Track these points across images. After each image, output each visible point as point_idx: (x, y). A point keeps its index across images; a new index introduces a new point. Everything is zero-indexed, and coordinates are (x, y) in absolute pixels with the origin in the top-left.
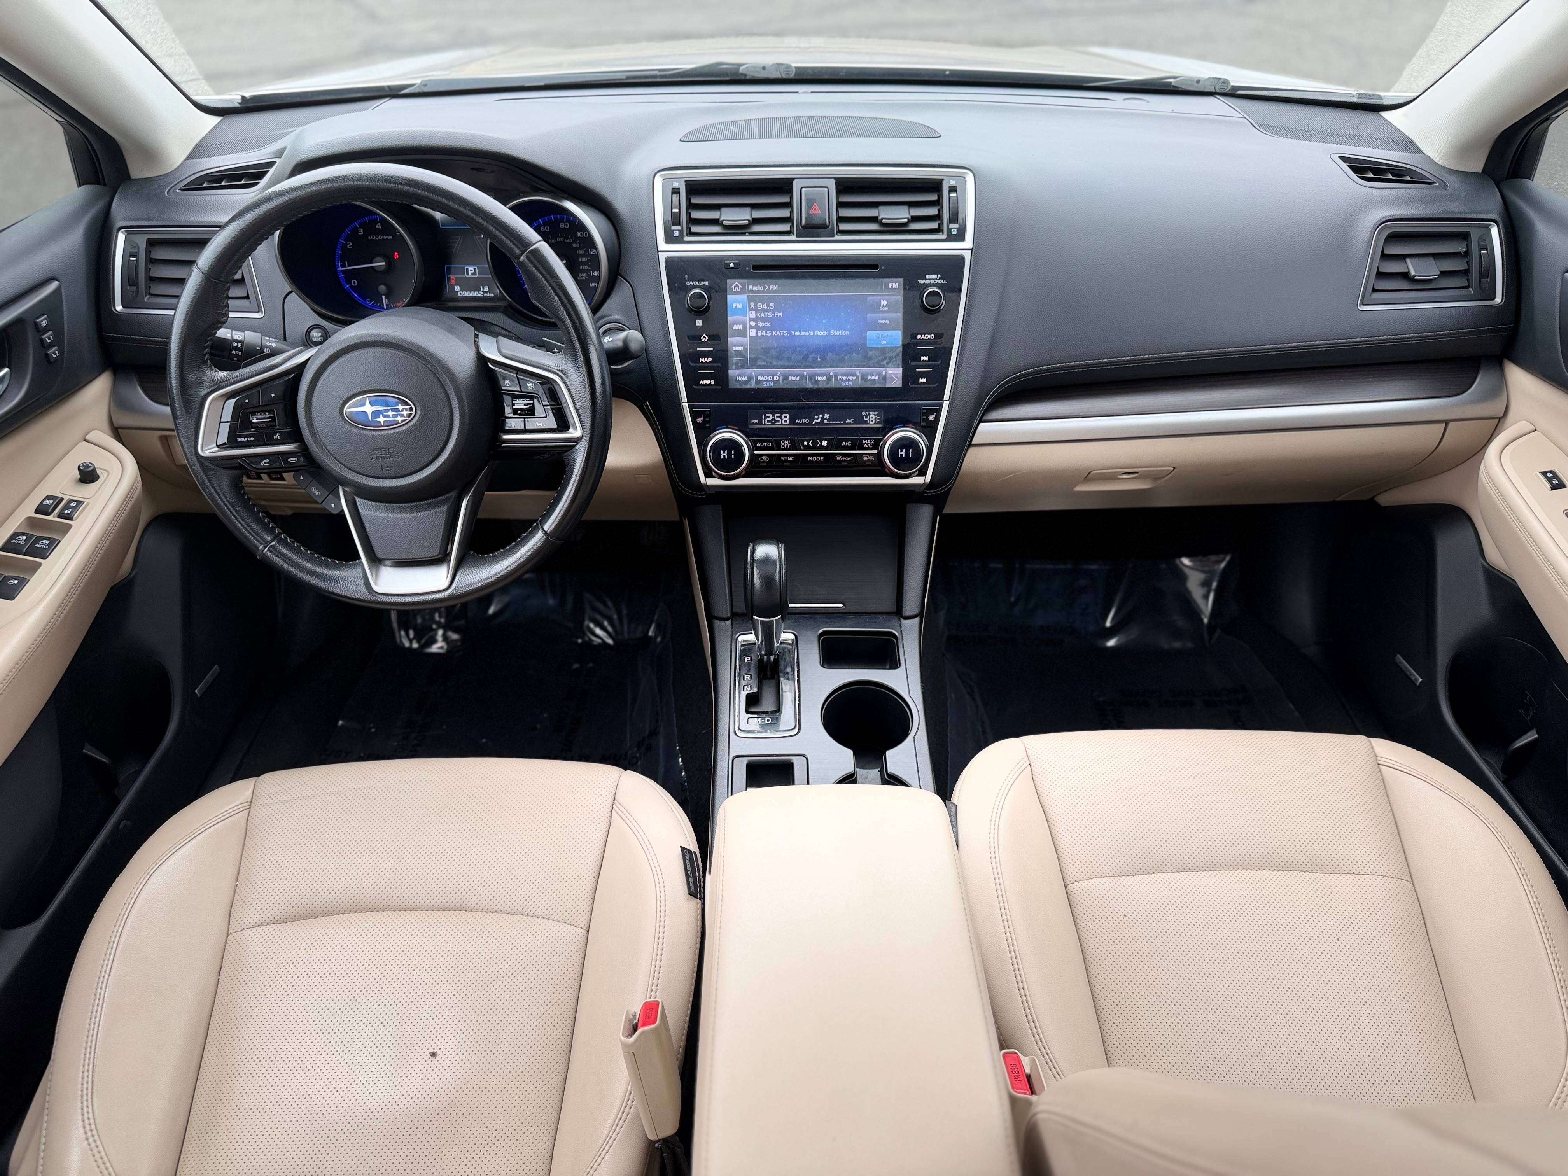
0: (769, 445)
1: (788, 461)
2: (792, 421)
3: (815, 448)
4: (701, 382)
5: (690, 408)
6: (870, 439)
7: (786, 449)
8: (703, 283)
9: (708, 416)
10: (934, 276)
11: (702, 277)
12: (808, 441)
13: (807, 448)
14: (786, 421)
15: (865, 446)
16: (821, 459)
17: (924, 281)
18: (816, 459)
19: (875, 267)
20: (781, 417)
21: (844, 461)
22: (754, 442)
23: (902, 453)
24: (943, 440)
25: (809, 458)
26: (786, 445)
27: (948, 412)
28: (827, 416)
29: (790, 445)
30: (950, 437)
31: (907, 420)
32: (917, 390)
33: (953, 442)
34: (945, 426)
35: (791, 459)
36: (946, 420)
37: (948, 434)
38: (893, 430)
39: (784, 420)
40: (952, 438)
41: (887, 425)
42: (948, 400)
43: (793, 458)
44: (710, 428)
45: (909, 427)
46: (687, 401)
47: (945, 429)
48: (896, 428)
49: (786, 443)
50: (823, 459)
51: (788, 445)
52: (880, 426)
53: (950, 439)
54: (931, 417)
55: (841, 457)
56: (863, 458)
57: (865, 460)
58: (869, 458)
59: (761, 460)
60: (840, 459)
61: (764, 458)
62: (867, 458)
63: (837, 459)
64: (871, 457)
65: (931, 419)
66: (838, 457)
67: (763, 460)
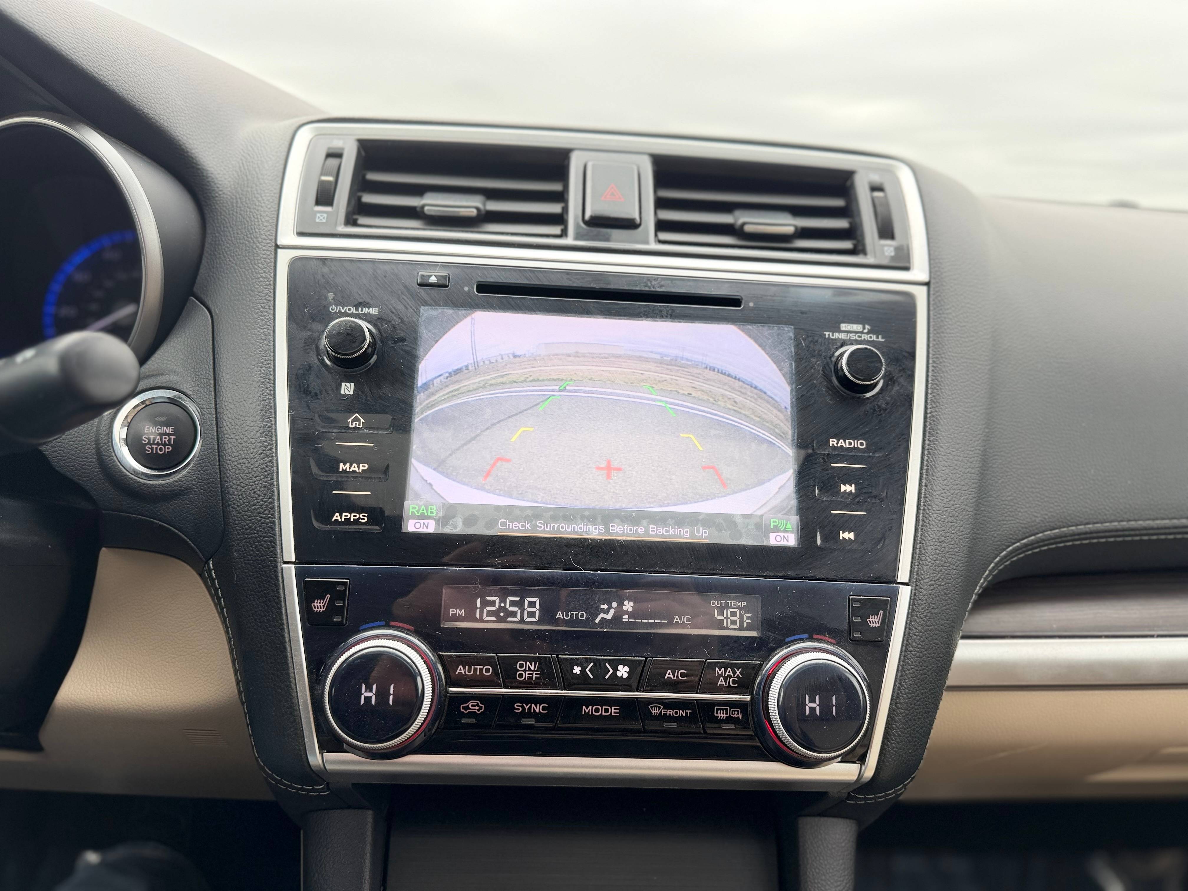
0: (487, 671)
1: (531, 715)
2: (548, 615)
3: (600, 684)
4: (336, 517)
5: (300, 575)
6: (733, 666)
7: (529, 684)
8: (366, 310)
9: (341, 596)
10: (857, 327)
11: (366, 298)
12: (582, 664)
13: (582, 682)
14: (531, 614)
15: (721, 682)
16: (613, 711)
17: (836, 335)
18: (602, 710)
19: (735, 302)
20: (520, 604)
21: (670, 718)
22: (448, 665)
23: (812, 705)
24: (901, 676)
25: (584, 707)
26: (528, 674)
27: (910, 611)
28: (628, 606)
29: (539, 673)
30: (917, 668)
31: (817, 623)
32: (836, 553)
33: (921, 681)
34: (905, 642)
35: (537, 709)
36: (907, 629)
37: (912, 663)
38: (786, 646)
39: (528, 612)
40: (920, 670)
41: (772, 633)
42: (907, 581)
43: (543, 707)
44: (344, 625)
45: (822, 640)
46: (294, 560)
47: (905, 651)
48: (793, 642)
49: (530, 669)
50: (618, 711)
51: (535, 673)
52: (754, 634)
53: (916, 673)
54: (871, 620)
55: (662, 707)
56: (717, 713)
57: (724, 717)
58: (733, 714)
59: (464, 710)
60: (658, 712)
61: (472, 706)
62: (727, 714)
63: (653, 712)
64: (736, 711)
65: (871, 625)
66: (654, 707)
67: (468, 710)
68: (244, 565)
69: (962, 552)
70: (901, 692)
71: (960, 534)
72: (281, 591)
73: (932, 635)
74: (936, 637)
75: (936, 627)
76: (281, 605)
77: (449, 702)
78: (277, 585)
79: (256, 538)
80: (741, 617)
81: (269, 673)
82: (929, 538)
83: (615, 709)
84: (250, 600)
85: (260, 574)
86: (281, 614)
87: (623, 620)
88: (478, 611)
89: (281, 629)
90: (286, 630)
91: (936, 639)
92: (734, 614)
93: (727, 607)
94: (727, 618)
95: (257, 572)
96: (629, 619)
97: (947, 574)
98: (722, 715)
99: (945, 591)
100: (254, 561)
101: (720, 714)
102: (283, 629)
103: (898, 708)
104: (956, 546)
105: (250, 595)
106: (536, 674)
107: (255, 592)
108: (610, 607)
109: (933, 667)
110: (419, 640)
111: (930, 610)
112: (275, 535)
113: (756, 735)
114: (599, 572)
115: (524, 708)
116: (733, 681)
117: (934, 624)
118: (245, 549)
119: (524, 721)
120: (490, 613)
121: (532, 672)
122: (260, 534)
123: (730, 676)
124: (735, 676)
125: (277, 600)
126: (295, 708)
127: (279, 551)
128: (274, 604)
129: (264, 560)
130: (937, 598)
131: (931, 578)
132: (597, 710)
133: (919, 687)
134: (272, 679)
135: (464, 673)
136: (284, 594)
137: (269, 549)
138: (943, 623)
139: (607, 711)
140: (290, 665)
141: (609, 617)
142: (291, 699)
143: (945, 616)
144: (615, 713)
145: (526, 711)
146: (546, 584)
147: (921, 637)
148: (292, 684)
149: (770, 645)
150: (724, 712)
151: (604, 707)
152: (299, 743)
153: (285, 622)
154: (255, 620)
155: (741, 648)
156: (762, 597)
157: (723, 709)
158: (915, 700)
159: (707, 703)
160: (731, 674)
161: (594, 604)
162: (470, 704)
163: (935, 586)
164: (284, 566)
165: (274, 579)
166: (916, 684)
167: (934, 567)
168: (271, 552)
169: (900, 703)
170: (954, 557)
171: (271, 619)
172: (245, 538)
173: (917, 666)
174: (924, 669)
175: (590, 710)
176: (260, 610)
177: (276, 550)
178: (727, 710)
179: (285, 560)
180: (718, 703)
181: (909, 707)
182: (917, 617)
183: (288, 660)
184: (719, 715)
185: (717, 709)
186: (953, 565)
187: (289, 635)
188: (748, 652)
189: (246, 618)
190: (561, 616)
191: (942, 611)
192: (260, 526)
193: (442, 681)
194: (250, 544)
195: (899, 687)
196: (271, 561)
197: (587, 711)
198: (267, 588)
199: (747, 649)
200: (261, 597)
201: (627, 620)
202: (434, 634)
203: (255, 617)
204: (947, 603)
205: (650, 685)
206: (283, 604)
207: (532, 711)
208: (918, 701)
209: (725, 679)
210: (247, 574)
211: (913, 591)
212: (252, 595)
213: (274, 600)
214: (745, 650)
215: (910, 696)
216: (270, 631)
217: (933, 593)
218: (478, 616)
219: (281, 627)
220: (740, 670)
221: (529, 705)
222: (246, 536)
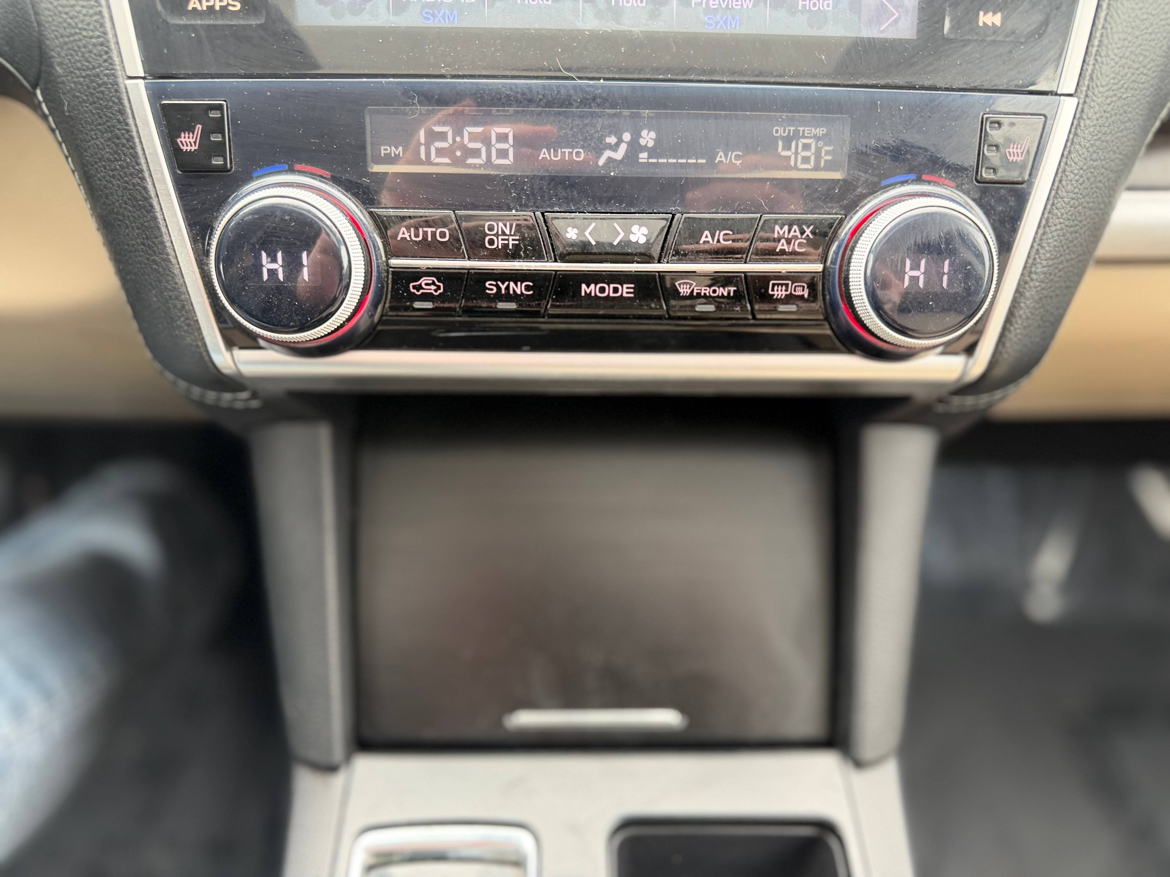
0: (442, 235)
1: (509, 297)
2: (527, 153)
3: (606, 253)
5: (154, 96)
6: (801, 223)
7: (504, 254)
13: (580, 250)
14: (502, 154)
15: (782, 246)
18: (609, 290)
20: (484, 138)
21: (708, 299)
22: (385, 227)
23: (914, 274)
24: (1044, 234)
25: (584, 286)
26: (502, 240)
27: (1071, 136)
28: (648, 138)
29: (518, 238)
30: (1067, 223)
31: (931, 156)
32: (968, 49)
33: (1070, 242)
34: (1056, 184)
35: (519, 288)
36: (1062, 164)
37: (1062, 215)
38: (881, 192)
39: (497, 150)
40: (1071, 226)
41: (863, 172)
42: (1072, 91)
43: (526, 286)
44: (229, 171)
45: (935, 182)
46: (143, 75)
47: (1055, 197)
48: (893, 185)
49: (504, 233)
50: (632, 290)
51: (511, 238)
52: (837, 175)
53: (1065, 230)
54: (1011, 150)
55: (695, 284)
56: (773, 290)
57: (782, 295)
58: (795, 291)
59: (415, 291)
60: (689, 291)
61: (426, 284)
62: (786, 290)
63: (681, 290)
64: (800, 286)
65: (1011, 159)
66: (684, 283)
67: (421, 291)
68: (72, 85)
69: (1160, 47)
70: (1040, 258)
71: (1163, 17)
72: (131, 121)
73: (1096, 174)
74: (1102, 178)
75: (1104, 163)
76: (134, 143)
77: (393, 279)
78: (122, 112)
79: (80, 40)
80: (818, 150)
81: (137, 243)
82: (1118, 21)
83: (627, 288)
84: (92, 139)
85: (97, 97)
86: (135, 156)
87: (640, 161)
88: (423, 149)
89: (140, 178)
90: (149, 180)
91: (1100, 181)
92: (806, 147)
93: (796, 136)
94: (796, 153)
95: (92, 94)
96: (648, 158)
97: (1134, 81)
98: (780, 293)
99: (1126, 108)
100: (84, 77)
101: (777, 290)
102: (143, 179)
103: (1032, 280)
104: (1153, 36)
105: (89, 131)
106: (513, 240)
107: (96, 126)
108: (620, 141)
109: (1088, 223)
110: (339, 191)
111: (1100, 135)
112: (105, 33)
113: (827, 319)
114: (602, 81)
115: (499, 288)
116: (800, 244)
117: (1102, 158)
118: (70, 60)
119: (502, 306)
120: (440, 152)
121: (507, 237)
122: (85, 33)
123: (796, 237)
124: (804, 236)
125: (127, 136)
126: (181, 290)
127: (116, 59)
128: (124, 141)
129: (98, 76)
130: (1113, 118)
131: (1110, 86)
132: (602, 290)
133: (1064, 251)
134: (143, 251)
135: (409, 239)
136: (136, 125)
137: (101, 56)
138: (1114, 157)
139: (616, 290)
140: (164, 230)
141: (619, 155)
142: (173, 278)
143: (1118, 148)
144: (627, 293)
145: (503, 292)
146: (521, 102)
147: (1081, 176)
148: (170, 257)
149: (859, 190)
150: (784, 288)
151: (612, 286)
152: (195, 336)
153: (145, 168)
154: (105, 168)
155: (816, 195)
156: (852, 118)
157: (782, 285)
158: (1056, 268)
159: (759, 276)
160: (798, 234)
161: (595, 132)
162: (423, 281)
163: (1114, 99)
164: (128, 82)
165: (117, 104)
166: (1062, 247)
167: (1117, 69)
168: (105, 61)
169: (1036, 273)
170: (1147, 53)
171: (125, 164)
172: (66, 43)
173: (1069, 219)
174: (1076, 225)
175: (593, 289)
176: (107, 152)
177: (111, 58)
178: (787, 285)
179: (130, 74)
180: (775, 276)
181: (1047, 278)
182: (1080, 145)
183: (159, 222)
184: (775, 293)
185: (774, 285)
186: (1144, 67)
187: (155, 187)
188: (824, 201)
189: (92, 165)
190: (547, 156)
191: (1117, 138)
192: (82, 21)
193: (379, 249)
194: (75, 51)
195: (1038, 250)
196: (107, 75)
197: (588, 291)
198: (110, 118)
199: (823, 197)
200: (106, 133)
201: (646, 161)
202: (359, 181)
203: (104, 163)
204: (1126, 127)
205: (677, 253)
206: (137, 140)
207: (511, 292)
208: (1060, 271)
209: (789, 241)
210: (80, 99)
211: (1080, 106)
212: (92, 130)
213: (123, 135)
214: (821, 198)
215: (1050, 262)
216: (127, 182)
217: (1109, 110)
218: (423, 156)
219: (140, 175)
220: (812, 227)
221: (507, 283)
222: (67, 39)
